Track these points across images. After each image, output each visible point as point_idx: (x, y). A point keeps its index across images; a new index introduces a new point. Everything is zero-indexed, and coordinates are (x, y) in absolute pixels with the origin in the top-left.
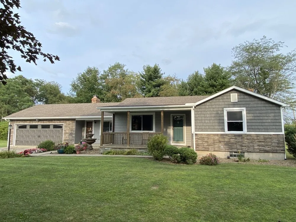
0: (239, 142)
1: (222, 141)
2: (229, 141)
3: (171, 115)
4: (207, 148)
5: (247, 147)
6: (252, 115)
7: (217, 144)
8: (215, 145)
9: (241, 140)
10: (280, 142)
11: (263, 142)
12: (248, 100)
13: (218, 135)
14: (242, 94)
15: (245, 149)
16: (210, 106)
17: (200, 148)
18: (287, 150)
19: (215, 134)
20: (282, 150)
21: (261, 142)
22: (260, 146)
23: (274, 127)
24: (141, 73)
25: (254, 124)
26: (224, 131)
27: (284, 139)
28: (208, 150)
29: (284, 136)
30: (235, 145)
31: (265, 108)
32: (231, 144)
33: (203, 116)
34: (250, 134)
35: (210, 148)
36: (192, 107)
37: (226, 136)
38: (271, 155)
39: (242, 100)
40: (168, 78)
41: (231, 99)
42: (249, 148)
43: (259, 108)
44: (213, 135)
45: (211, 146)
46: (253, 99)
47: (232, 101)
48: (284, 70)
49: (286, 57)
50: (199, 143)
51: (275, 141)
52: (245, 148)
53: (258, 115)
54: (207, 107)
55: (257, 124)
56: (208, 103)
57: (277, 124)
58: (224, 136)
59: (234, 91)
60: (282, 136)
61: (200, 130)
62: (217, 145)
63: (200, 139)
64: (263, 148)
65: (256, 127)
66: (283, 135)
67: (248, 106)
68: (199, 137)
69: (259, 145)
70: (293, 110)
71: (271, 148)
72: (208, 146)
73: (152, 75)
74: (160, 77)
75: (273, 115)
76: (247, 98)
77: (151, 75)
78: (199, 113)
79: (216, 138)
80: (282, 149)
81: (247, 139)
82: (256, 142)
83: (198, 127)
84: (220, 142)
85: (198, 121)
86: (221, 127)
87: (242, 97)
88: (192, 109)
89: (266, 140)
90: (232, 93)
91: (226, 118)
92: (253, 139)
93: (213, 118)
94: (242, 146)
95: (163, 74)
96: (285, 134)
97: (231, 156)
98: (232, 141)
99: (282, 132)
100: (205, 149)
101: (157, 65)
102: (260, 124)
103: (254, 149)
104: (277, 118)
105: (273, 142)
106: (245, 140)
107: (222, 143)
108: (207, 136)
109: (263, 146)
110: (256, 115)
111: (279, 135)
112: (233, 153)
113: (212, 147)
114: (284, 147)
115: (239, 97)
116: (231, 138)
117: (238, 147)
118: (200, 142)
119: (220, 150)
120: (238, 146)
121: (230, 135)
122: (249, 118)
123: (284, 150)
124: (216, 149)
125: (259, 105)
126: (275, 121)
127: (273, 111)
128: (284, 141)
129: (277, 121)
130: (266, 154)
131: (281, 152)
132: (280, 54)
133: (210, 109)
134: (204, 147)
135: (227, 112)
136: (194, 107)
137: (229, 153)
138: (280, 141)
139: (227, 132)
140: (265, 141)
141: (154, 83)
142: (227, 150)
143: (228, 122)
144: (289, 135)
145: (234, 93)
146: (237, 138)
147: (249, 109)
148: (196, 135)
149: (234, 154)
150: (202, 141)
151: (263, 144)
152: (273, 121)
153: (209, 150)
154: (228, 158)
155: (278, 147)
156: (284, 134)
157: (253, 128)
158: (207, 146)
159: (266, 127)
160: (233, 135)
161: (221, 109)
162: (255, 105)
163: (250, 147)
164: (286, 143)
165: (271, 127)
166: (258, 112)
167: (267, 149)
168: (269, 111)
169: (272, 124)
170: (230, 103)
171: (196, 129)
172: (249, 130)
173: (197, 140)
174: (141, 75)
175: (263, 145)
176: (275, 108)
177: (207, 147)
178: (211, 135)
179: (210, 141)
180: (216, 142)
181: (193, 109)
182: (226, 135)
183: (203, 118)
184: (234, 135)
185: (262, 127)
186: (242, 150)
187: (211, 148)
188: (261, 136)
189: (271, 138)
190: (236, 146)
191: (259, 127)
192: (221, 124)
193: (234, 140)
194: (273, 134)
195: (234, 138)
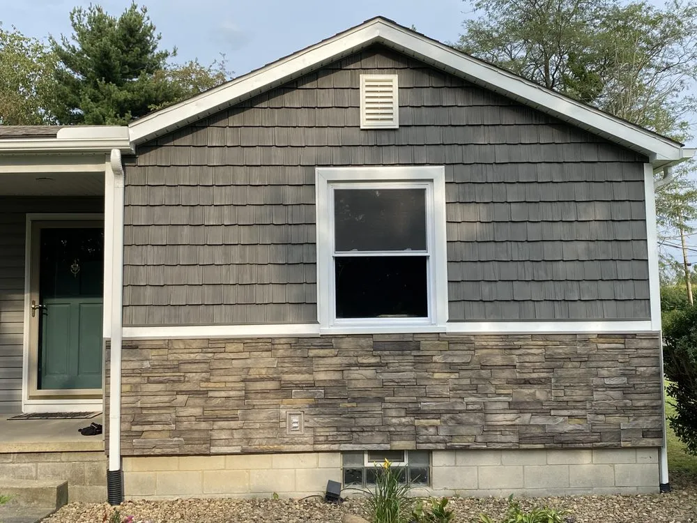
0: (401, 385)
1: (297, 386)
2: (341, 384)
3: (29, 217)
4: (203, 435)
5: (446, 417)
6: (482, 213)
7: (261, 408)
8: (253, 416)
9: (412, 375)
10: (637, 381)
11: (539, 382)
12: (462, 116)
13: (270, 343)
14: (426, 80)
15: (432, 430)
16: (233, 156)
17: (154, 438)
18: (674, 422)
19: (258, 339)
20: (646, 433)
21: (527, 382)
22: (522, 411)
23: (605, 290)
24: (60, 43)
25: (491, 271)
26: (313, 319)
27: (658, 366)
28: (203, 448)
29: (662, 344)
30: (377, 408)
31: (555, 173)
32: (354, 400)
33: (181, 215)
34: (469, 335)
35: (216, 435)
36: (102, 156)
37: (322, 352)
38: (586, 462)
39: (427, 116)
40: (187, 72)
41: (363, 111)
42: (460, 423)
43: (523, 173)
44: (241, 347)
45: (227, 419)
46: (489, 114)
47: (364, 124)
48: (652, 71)
49: (660, 18)
50: (149, 401)
51: (610, 375)
52: (437, 427)
53: (517, 212)
54: (215, 157)
55: (510, 271)
56: (213, 135)
57: (625, 270)
58: (313, 353)
59: (377, 61)
60: (645, 344)
61: (159, 313)
62: (263, 415)
63: (156, 376)
64: (539, 420)
65: (503, 291)
66: (651, 336)
67: (457, 154)
68: (147, 364)
69: (516, 406)
70: (681, 226)
71: (584, 418)
72: (206, 419)
73: (114, 56)
74: (153, 67)
75: (600, 212)
76: (459, 108)
77: (106, 55)
78: (160, 195)
79: (263, 363)
80: (646, 423)
81: (452, 368)
82: (497, 387)
83: (149, 295)
84: (285, 390)
85: (152, 255)
86: (293, 293)
87: (427, 96)
88: (107, 168)
89: (560, 372)
90: (366, 70)
91: (325, 231)
92: (483, 367)
93: (245, 235)
94: (418, 413)
95: (166, 55)
96: (666, 329)
97: (352, 476)
98: (360, 385)
99: (647, 317)
100: (188, 441)
101: (138, 10)
102: (528, 271)
103: (488, 429)
104: (623, 231)
105: (596, 381)
106: (437, 376)
107: (300, 400)
108: (199, 357)
109: (540, 409)
110: (501, 212)
111: (634, 336)
112: (366, 457)
113: (233, 424)
114: (657, 409)
115: (411, 98)
116: (353, 361)
117: (397, 419)
118: (155, 395)
119: (286, 448)
120: (394, 413)
121: (345, 344)
122: (461, 232)
123: (659, 434)
124: (259, 440)
125: (523, 153)
126: (612, 250)
127: (599, 191)
128: (659, 374)
129: (626, 250)
130: (555, 458)
131: (643, 442)
132: (640, 7)
133: (229, 170)
134: (177, 433)
135: (337, 192)
136: (116, 156)
137: (338, 461)
138: (636, 376)
139: (330, 323)
140: (549, 379)
141: (122, 95)
142: (327, 442)
143: (337, 260)
144: (685, 337)
145: (381, 70)
146: (390, 360)
147: (466, 173)
148: (130, 346)
149: (368, 463)
150: (169, 386)
151: (540, 394)
152: (600, 251)
153: (214, 450)
154: (332, 496)
155: (624, 410)
156: (657, 334)
157: (486, 291)
158: (198, 419)
159: (556, 291)
160: (362, 341)
161: (297, 175)
162: (501, 154)
163: (464, 417)
164: (666, 383)
165: (589, 291)
166: (513, 193)
167: (564, 424)
168: (580, 191)
169: (593, 270)
170: (358, 138)
171: (132, 311)
172: (460, 307)
173: (136, 385)
174: (58, 51)
175: (540, 402)
176: (614, 171)
177: (203, 425)
178: (231, 347)
179: (225, 388)
180: (257, 392)
181: (116, 171)
182: (327, 341)
183: (186, 234)
184: (370, 342)
185: (533, 291)
186: (415, 436)
187: (224, 435)
188: (527, 346)
189: (584, 360)
190: (384, 416)
191: (522, 291)
192: (299, 274)
193: (369, 373)
194: (600, 336)
195: (373, 360)
